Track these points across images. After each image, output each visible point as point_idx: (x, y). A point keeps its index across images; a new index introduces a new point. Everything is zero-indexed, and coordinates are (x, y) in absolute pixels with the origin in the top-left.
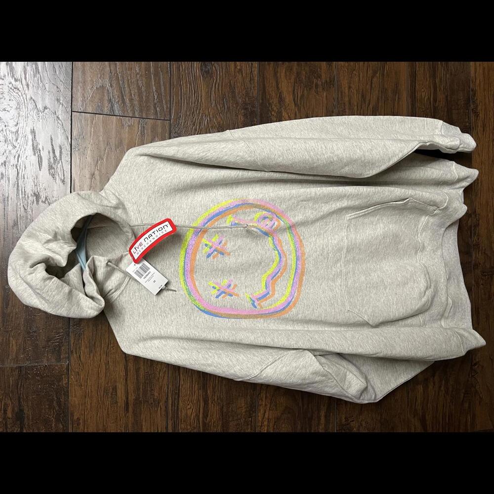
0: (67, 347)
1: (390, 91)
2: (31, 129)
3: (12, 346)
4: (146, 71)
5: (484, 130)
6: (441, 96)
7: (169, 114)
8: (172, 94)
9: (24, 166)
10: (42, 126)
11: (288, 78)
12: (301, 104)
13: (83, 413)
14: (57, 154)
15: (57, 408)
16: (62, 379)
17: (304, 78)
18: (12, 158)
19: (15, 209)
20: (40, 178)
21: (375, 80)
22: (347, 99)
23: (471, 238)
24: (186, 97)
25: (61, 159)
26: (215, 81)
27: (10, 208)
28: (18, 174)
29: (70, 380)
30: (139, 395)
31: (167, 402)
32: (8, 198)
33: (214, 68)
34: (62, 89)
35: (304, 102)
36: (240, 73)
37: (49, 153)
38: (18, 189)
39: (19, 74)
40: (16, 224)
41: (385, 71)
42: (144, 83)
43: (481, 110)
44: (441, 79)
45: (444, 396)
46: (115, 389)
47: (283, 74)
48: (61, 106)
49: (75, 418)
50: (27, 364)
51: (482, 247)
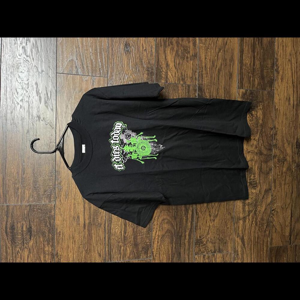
0: (54, 195)
1: (228, 60)
2: (35, 83)
3: (26, 194)
4: (95, 51)
5: (282, 81)
6: (257, 63)
7: (107, 73)
8: (109, 63)
9: (32, 102)
10: (41, 80)
11: (171, 54)
12: (178, 68)
13: (62, 229)
14: (49, 96)
15: (49, 226)
16: (52, 212)
17: (180, 53)
18: (26, 97)
19: (28, 124)
20: (41, 108)
21: (220, 54)
22: (204, 65)
23: (272, 141)
24: (116, 65)
25: (51, 98)
26: (132, 56)
27: (25, 123)
28: (29, 105)
29: (56, 212)
30: (91, 221)
31: (105, 225)
32: (24, 118)
33: (131, 49)
34: (51, 61)
35: (180, 67)
36: (145, 51)
37: (45, 95)
38: (29, 114)
39: (29, 53)
40: (28, 132)
41: (226, 49)
42: (94, 58)
43: (281, 70)
44: (258, 52)
45: (255, 227)
46: (78, 217)
47: (169, 52)
48: (51, 70)
49: (58, 231)
50: (34, 203)
51: (278, 147)
